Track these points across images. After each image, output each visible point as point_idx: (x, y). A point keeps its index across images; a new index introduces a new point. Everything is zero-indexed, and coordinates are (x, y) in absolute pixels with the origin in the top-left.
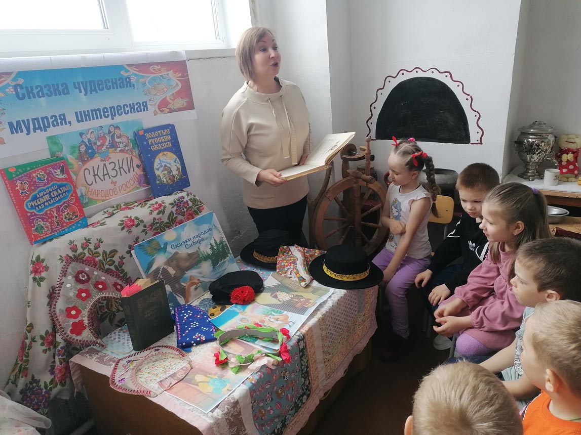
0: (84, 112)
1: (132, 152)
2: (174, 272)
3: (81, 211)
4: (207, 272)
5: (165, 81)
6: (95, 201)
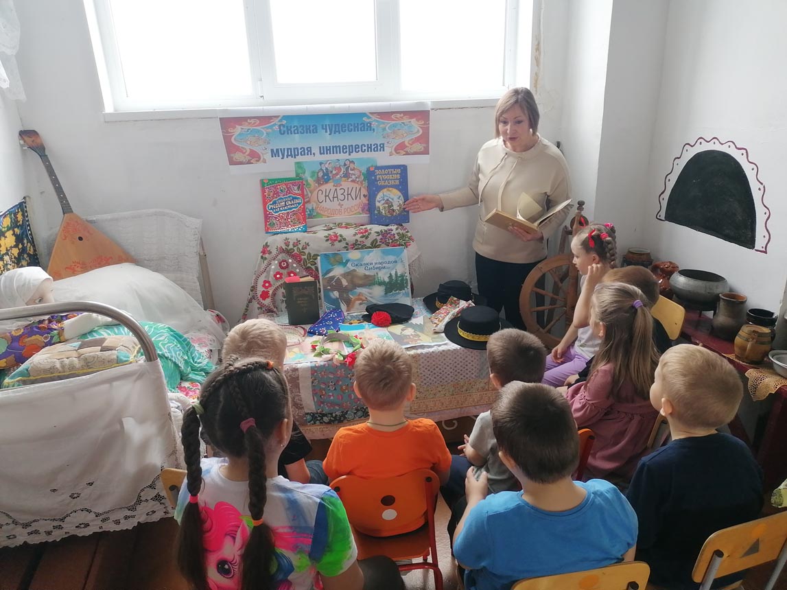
0: (327, 147)
1: (361, 183)
2: (347, 284)
3: (305, 220)
4: (376, 295)
5: (406, 127)
6: (322, 216)
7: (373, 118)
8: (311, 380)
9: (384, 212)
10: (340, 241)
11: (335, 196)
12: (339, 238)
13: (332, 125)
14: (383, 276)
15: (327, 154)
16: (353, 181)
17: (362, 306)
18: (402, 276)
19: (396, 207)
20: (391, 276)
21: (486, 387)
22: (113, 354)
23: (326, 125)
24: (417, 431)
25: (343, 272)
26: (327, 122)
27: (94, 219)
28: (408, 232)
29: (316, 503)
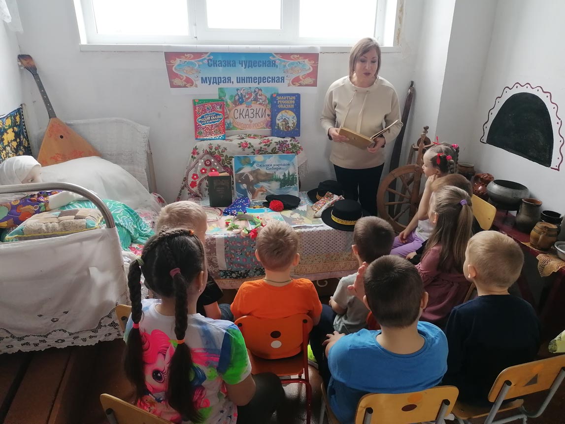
0: (242, 78)
1: (267, 106)
2: (253, 179)
3: (224, 131)
4: (274, 188)
5: (301, 66)
6: (237, 128)
7: (277, 57)
8: (224, 247)
9: (282, 128)
10: (249, 148)
11: (247, 114)
12: (249, 146)
13: (247, 61)
14: (280, 175)
15: (242, 82)
16: (260, 104)
17: (263, 196)
18: (293, 175)
19: (291, 125)
20: (285, 175)
21: (350, 258)
22: (83, 222)
23: (242, 61)
24: (299, 287)
25: (250, 170)
26: (243, 59)
27: (72, 123)
28: (299, 143)
29: (223, 333)
